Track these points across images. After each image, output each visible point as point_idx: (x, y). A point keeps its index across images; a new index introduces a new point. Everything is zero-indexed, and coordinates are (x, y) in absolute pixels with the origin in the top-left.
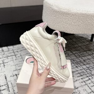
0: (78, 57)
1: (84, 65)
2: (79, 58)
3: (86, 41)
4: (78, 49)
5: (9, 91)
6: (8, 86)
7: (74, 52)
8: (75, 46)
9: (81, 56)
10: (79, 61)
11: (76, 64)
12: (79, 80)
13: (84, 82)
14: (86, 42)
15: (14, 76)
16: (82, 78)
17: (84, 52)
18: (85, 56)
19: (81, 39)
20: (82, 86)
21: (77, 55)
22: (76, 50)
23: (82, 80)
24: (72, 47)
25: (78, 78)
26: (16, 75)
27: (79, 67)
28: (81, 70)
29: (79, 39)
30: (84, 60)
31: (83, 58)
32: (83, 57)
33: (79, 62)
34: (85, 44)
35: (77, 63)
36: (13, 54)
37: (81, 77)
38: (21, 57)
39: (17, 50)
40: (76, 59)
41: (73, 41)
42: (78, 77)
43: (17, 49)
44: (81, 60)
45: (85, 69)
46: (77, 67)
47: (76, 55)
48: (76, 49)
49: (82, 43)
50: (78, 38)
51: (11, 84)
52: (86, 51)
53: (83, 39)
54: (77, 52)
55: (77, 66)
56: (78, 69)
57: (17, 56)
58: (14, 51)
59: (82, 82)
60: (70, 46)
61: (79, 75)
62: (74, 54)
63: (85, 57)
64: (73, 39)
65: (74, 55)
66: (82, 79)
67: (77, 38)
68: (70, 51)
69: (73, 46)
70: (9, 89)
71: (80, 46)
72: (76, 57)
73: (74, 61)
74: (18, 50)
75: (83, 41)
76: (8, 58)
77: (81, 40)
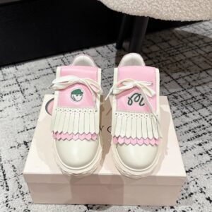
0: (186, 86)
1: (204, 106)
2: (189, 91)
3: (205, 43)
4: (186, 65)
5: (8, 190)
6: (4, 175)
7: (175, 76)
8: (177, 58)
9: (194, 84)
10: (190, 96)
11: (182, 105)
12: (193, 147)
13: (207, 152)
14: (205, 47)
15: (19, 145)
16: (201, 141)
17: (201, 72)
18: (204, 83)
19: (190, 39)
20: (201, 164)
21: (184, 82)
22: (181, 70)
23: (200, 149)
24: (168, 62)
25: (190, 144)
26: (26, 143)
27: (190, 115)
28: (195, 121)
29: (185, 40)
30: (203, 95)
31: (198, 88)
32: (200, 85)
33: (189, 102)
34: (202, 53)
35: (184, 103)
36: (16, 88)
37: (198, 141)
38: (36, 95)
39: (25, 77)
40: (182, 93)
41: (171, 46)
42: (189, 140)
43: (27, 75)
44: (195, 94)
45: (208, 119)
46: (185, 113)
47: (181, 81)
48: (179, 66)
49: (195, 50)
50: (184, 38)
51: (12, 169)
52: (205, 70)
53: (196, 38)
54: (183, 74)
55: (185, 110)
56: (187, 120)
57: (26, 93)
58: (19, 80)
59: (201, 154)
60: (164, 59)
61: (191, 135)
62: (176, 80)
63: (206, 86)
64: (169, 40)
65: (174, 82)
66: (200, 145)
67: (181, 38)
68: (165, 72)
69: (171, 58)
70: (8, 181)
71: (190, 59)
72: (182, 87)
73: (176, 98)
74: (29, 78)
75: (197, 43)
76: (4, 98)
77: (191, 42)
